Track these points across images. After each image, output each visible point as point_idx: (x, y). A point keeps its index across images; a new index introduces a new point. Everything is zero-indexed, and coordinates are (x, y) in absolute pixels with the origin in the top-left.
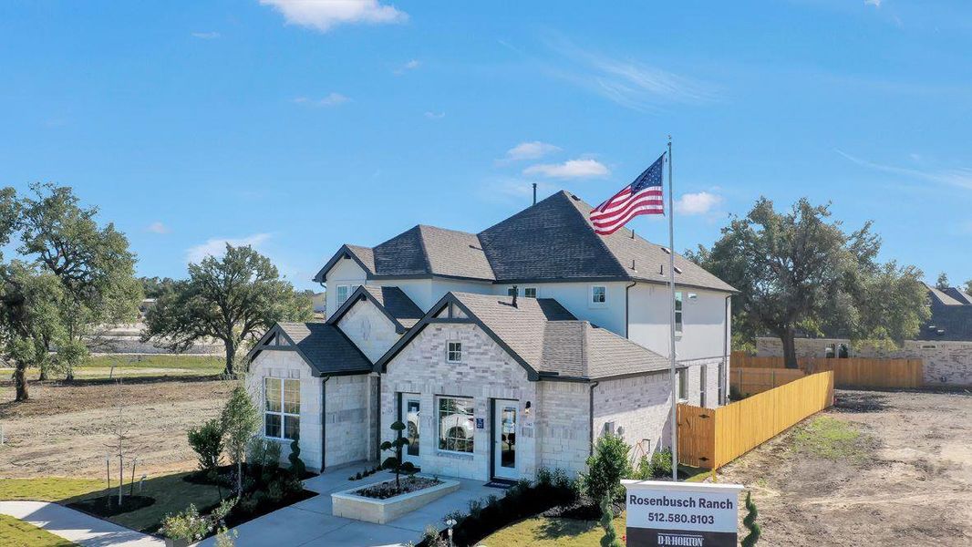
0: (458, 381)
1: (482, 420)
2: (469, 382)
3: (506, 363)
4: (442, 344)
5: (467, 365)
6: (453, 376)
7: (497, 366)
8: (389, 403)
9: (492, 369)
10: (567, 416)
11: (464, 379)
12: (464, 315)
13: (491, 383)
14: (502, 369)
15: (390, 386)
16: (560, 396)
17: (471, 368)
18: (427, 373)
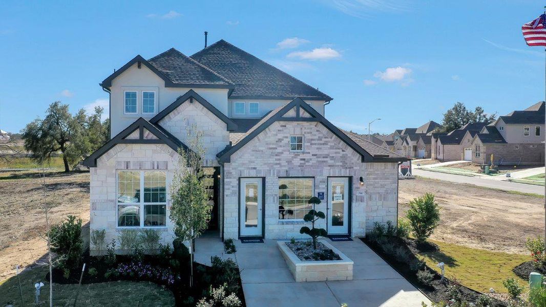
0: (301, 166)
1: (323, 193)
2: (312, 166)
3: (343, 151)
4: (287, 137)
5: (309, 153)
6: (297, 162)
7: (336, 153)
8: (233, 187)
9: (331, 155)
10: (381, 185)
11: (307, 164)
12: (307, 115)
13: (329, 166)
14: (341, 155)
15: (234, 173)
16: (376, 172)
17: (313, 155)
18: (272, 160)
